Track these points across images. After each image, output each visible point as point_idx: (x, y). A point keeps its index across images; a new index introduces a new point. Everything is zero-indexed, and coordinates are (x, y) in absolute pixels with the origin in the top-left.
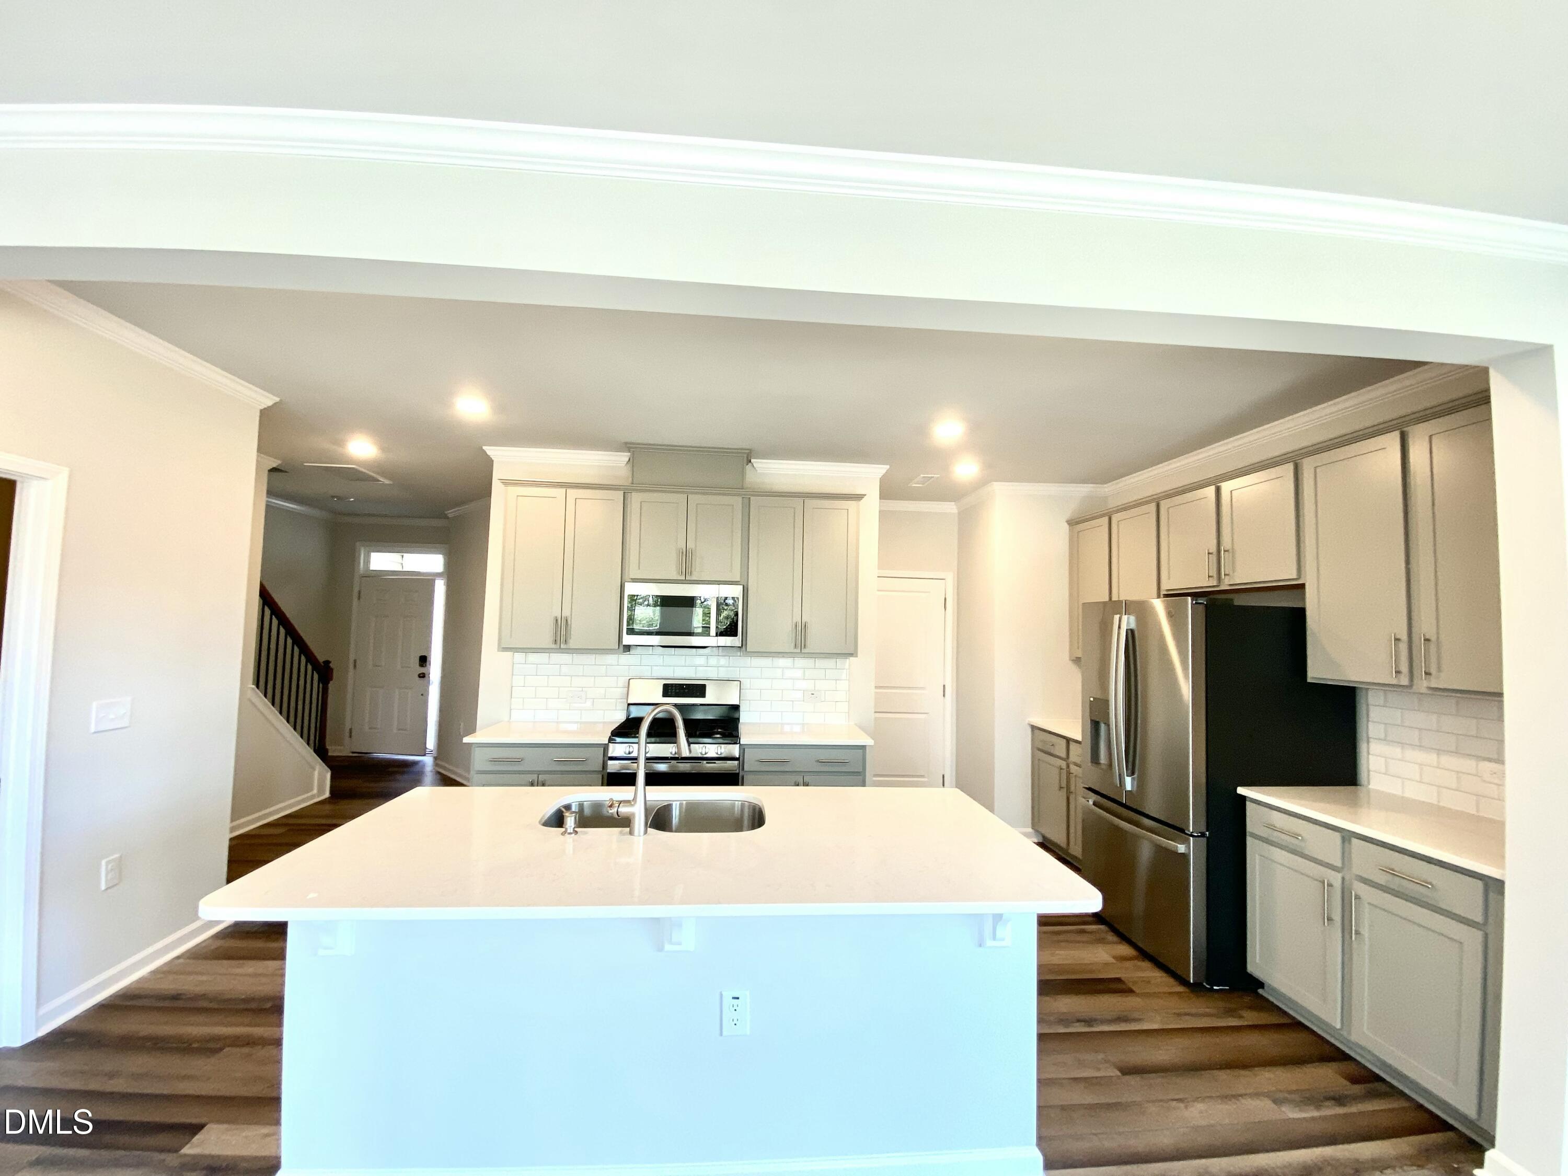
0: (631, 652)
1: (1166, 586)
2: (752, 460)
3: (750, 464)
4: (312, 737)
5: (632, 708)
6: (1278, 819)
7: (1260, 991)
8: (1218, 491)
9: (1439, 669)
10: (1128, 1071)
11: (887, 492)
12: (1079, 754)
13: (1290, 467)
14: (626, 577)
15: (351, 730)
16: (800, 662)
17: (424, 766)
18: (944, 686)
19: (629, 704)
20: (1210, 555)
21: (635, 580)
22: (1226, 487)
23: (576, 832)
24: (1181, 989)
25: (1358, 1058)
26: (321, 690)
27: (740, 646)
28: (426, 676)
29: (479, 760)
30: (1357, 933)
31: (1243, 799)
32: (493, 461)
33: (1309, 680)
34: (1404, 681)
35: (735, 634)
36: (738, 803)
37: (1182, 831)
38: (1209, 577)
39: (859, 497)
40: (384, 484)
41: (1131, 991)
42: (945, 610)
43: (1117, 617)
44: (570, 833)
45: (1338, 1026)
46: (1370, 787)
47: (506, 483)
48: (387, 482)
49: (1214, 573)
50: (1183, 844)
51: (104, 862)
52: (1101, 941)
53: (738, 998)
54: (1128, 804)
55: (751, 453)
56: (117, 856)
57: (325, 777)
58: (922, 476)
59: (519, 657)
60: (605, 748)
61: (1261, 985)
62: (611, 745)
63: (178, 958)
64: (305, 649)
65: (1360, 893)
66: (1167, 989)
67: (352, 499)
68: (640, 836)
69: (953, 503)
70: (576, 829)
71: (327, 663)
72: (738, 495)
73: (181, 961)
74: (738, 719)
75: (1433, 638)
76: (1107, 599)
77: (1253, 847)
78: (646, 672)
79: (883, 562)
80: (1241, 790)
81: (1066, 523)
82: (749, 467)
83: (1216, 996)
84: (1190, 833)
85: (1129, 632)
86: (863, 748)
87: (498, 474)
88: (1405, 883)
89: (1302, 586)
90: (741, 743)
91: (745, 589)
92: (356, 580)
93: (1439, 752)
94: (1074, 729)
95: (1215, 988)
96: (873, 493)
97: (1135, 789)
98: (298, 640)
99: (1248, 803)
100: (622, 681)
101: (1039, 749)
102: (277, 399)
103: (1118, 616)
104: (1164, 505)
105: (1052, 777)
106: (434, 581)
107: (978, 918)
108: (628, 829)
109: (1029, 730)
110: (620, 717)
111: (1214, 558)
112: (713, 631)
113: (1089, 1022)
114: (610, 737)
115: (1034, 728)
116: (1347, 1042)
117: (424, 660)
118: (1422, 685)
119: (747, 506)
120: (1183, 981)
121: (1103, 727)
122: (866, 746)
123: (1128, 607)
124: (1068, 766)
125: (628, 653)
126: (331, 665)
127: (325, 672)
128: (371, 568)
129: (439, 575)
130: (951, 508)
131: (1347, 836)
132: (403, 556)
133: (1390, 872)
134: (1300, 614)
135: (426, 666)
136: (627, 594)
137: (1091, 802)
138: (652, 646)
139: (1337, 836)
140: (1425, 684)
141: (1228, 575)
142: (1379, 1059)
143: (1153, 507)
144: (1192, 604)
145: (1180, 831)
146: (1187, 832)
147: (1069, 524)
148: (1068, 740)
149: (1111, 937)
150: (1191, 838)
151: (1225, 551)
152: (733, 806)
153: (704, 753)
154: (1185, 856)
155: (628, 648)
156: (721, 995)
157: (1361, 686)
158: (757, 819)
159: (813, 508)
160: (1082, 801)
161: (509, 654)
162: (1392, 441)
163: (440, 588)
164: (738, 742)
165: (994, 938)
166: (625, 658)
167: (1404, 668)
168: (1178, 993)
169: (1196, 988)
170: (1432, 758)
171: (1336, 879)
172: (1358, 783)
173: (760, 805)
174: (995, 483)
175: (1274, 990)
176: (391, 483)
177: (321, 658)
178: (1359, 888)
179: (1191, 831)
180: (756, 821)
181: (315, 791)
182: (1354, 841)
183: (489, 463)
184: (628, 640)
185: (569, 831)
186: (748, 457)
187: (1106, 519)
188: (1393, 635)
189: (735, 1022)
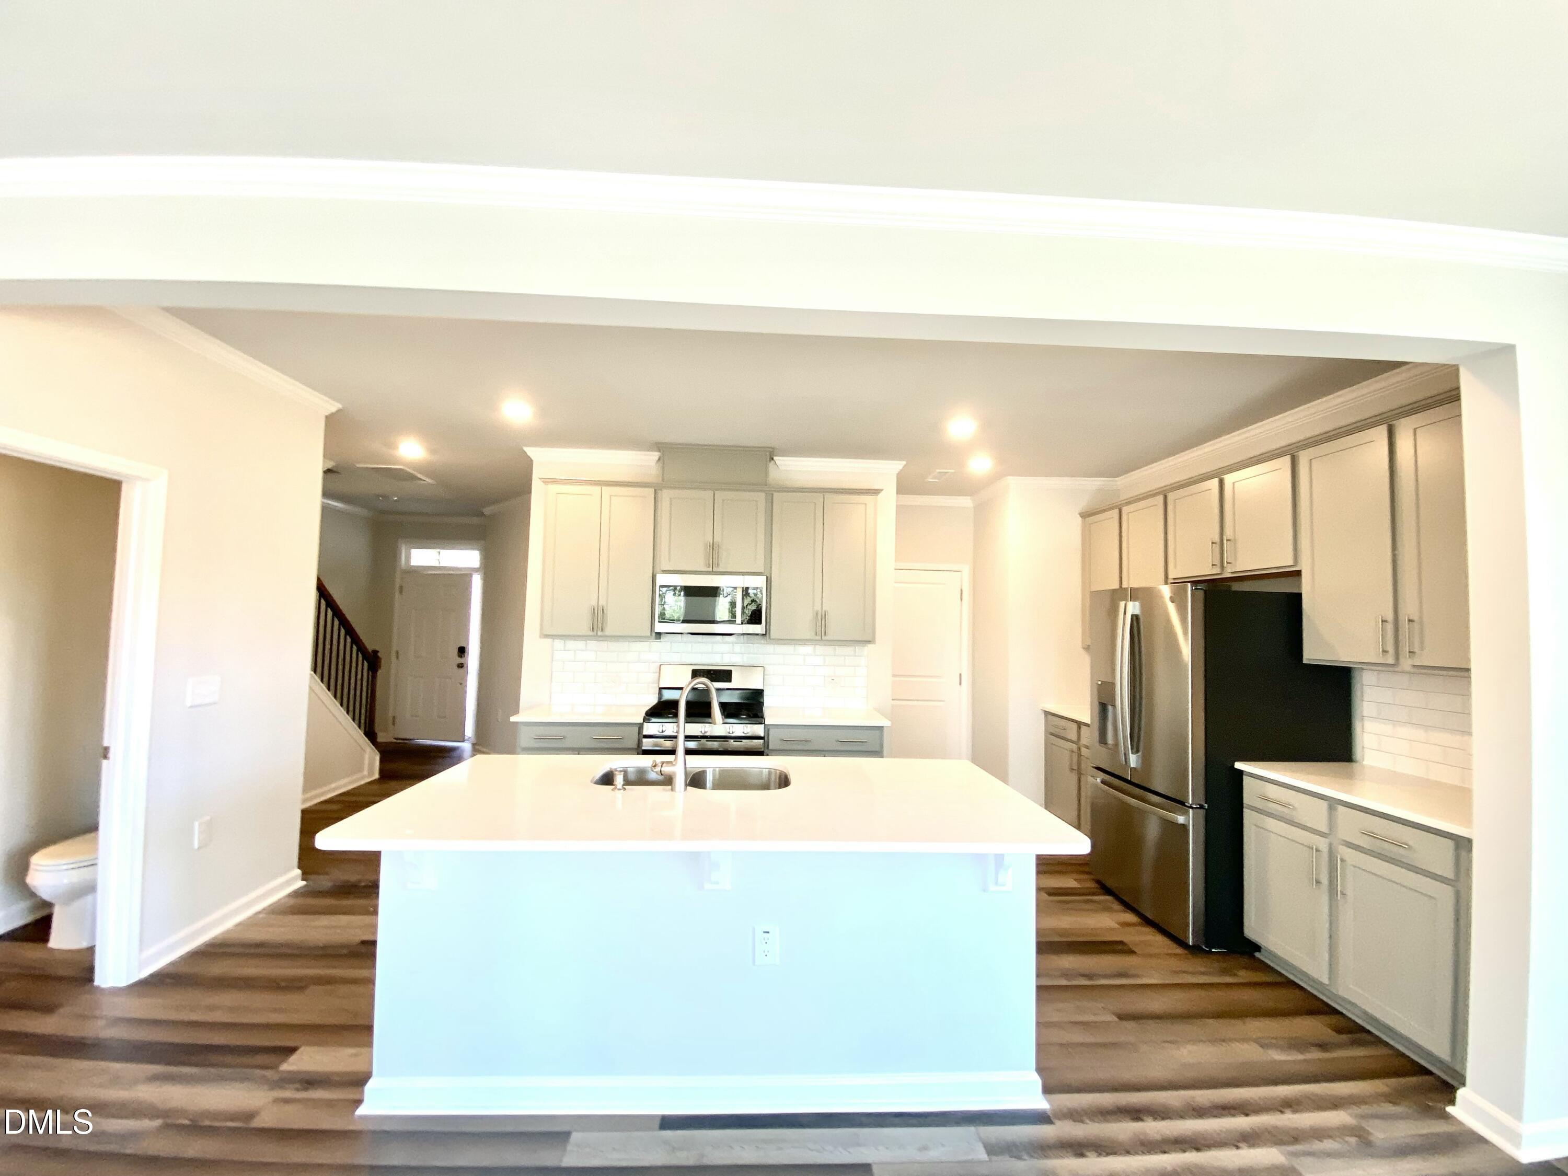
0: (662, 640)
1: (1172, 575)
2: (774, 458)
3: (772, 462)
4: (363, 721)
5: (664, 691)
6: (1272, 791)
7: (1257, 955)
8: (1221, 483)
9: (1422, 648)
10: (1123, 1017)
11: (904, 487)
12: (1089, 737)
13: (1287, 460)
14: (658, 569)
15: (394, 717)
16: (820, 649)
17: (463, 751)
18: (960, 675)
19: (661, 689)
20: (1214, 545)
21: (665, 572)
22: (1229, 479)
23: (625, 789)
24: (1179, 951)
25: (1344, 1012)
26: (370, 677)
27: (764, 633)
28: (465, 666)
29: (525, 738)
30: (1342, 893)
31: (1241, 773)
32: (532, 461)
33: (1305, 661)
34: (1391, 661)
35: (759, 622)
36: (766, 771)
37: (1183, 803)
38: (1213, 565)
39: (876, 492)
40: (429, 484)
41: (1131, 952)
42: (961, 600)
43: (1122, 604)
44: (620, 789)
45: (1325, 981)
46: (1364, 763)
47: (546, 481)
48: (429, 480)
49: (1217, 562)
50: (1182, 815)
51: (196, 824)
52: (1107, 909)
53: (768, 932)
54: (1132, 780)
55: (773, 451)
56: (208, 818)
57: (374, 759)
58: (938, 471)
59: (558, 644)
60: (641, 726)
61: (1258, 948)
62: (645, 723)
63: (259, 913)
64: (356, 640)
65: (1346, 857)
66: (1165, 951)
67: (396, 498)
68: (680, 792)
69: (969, 497)
70: (624, 787)
71: (375, 652)
72: (761, 491)
73: (261, 916)
74: (763, 703)
75: (1416, 618)
76: (1116, 586)
77: (1249, 817)
78: (676, 658)
79: (899, 555)
80: (1238, 765)
81: (1079, 516)
82: (771, 464)
83: (1214, 957)
84: (1189, 805)
85: (1135, 618)
86: (880, 728)
87: (537, 474)
88: (1386, 845)
89: (1298, 573)
90: (766, 723)
91: (769, 579)
92: (398, 575)
93: (1427, 728)
94: (1084, 712)
95: (1213, 950)
96: (890, 488)
97: (1139, 766)
98: (350, 631)
99: (1244, 777)
100: (655, 667)
101: (1052, 734)
102: (340, 406)
103: (1124, 602)
104: (1171, 497)
105: (1065, 760)
106: (471, 576)
107: (980, 858)
108: (670, 787)
109: (1043, 716)
110: (653, 701)
111: (1217, 548)
112: (739, 619)
113: (1089, 976)
114: (644, 717)
115: (1047, 713)
116: (1336, 997)
117: (462, 651)
118: (1406, 663)
119: (770, 502)
120: (1182, 943)
121: (1110, 708)
122: (883, 727)
123: (1134, 594)
124: (1079, 749)
125: (659, 640)
126: (379, 654)
127: (373, 661)
128: (412, 564)
129: (476, 570)
130: (966, 502)
131: (1333, 804)
132: (439, 552)
133: (1371, 835)
134: (1296, 599)
135: (464, 656)
136: (658, 584)
137: (1099, 780)
138: (682, 634)
139: (1324, 805)
140: (1410, 662)
141: (1230, 563)
142: (1365, 1013)
143: (1160, 498)
144: (1192, 590)
145: (1179, 803)
146: (1186, 804)
147: (1081, 517)
148: (1079, 724)
149: (1117, 906)
150: (1191, 810)
151: (1227, 540)
152: (761, 772)
153: (731, 732)
154: (1184, 827)
155: (659, 635)
156: (754, 929)
157: (1355, 666)
158: (784, 781)
159: (834, 503)
160: (1090, 779)
161: (549, 640)
162: (1380, 434)
163: (477, 583)
164: (763, 722)
165: (996, 883)
166: (656, 645)
167: (1390, 648)
168: (1176, 955)
169: (1194, 950)
170: (1419, 734)
171: (1323, 844)
172: (1354, 757)
173: (785, 771)
174: (1009, 477)
175: (1270, 952)
176: (435, 483)
177: (370, 647)
178: (1344, 852)
179: (1191, 803)
180: (783, 782)
181: (366, 773)
182: (1341, 809)
183: (530, 462)
184: (659, 627)
185: (618, 788)
186: (770, 454)
187: (1117, 511)
188: (1380, 617)
189: (766, 953)
